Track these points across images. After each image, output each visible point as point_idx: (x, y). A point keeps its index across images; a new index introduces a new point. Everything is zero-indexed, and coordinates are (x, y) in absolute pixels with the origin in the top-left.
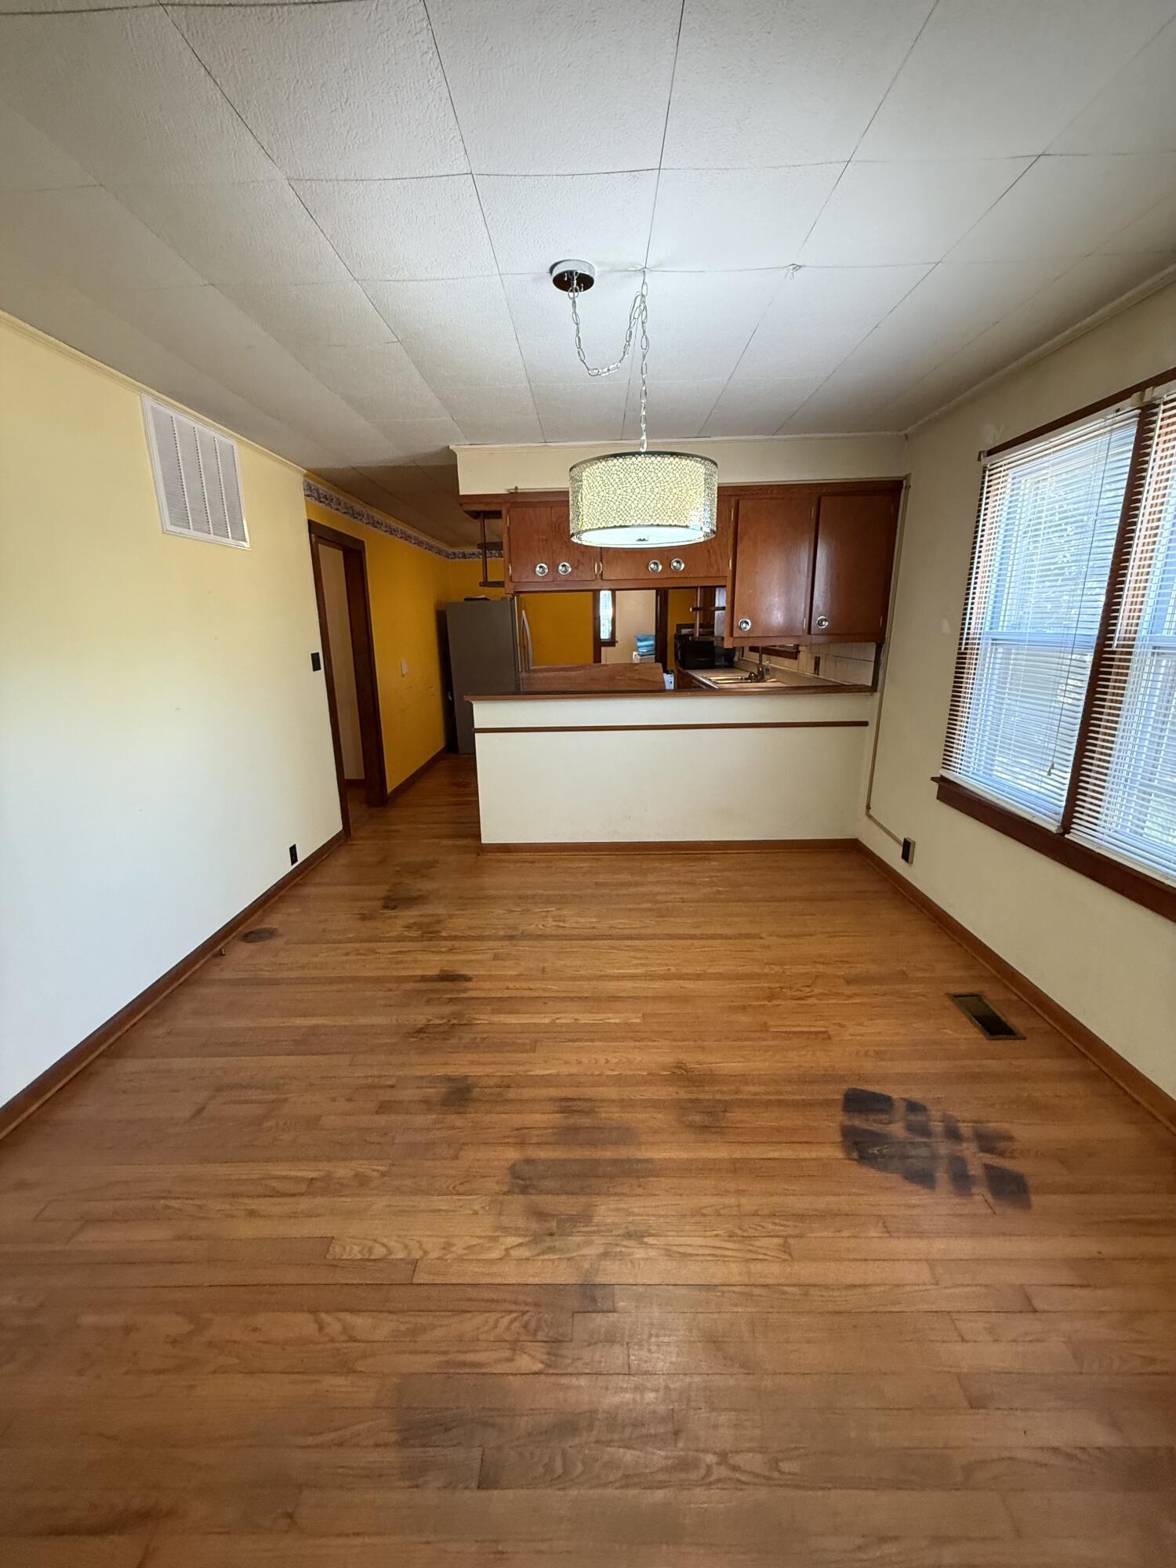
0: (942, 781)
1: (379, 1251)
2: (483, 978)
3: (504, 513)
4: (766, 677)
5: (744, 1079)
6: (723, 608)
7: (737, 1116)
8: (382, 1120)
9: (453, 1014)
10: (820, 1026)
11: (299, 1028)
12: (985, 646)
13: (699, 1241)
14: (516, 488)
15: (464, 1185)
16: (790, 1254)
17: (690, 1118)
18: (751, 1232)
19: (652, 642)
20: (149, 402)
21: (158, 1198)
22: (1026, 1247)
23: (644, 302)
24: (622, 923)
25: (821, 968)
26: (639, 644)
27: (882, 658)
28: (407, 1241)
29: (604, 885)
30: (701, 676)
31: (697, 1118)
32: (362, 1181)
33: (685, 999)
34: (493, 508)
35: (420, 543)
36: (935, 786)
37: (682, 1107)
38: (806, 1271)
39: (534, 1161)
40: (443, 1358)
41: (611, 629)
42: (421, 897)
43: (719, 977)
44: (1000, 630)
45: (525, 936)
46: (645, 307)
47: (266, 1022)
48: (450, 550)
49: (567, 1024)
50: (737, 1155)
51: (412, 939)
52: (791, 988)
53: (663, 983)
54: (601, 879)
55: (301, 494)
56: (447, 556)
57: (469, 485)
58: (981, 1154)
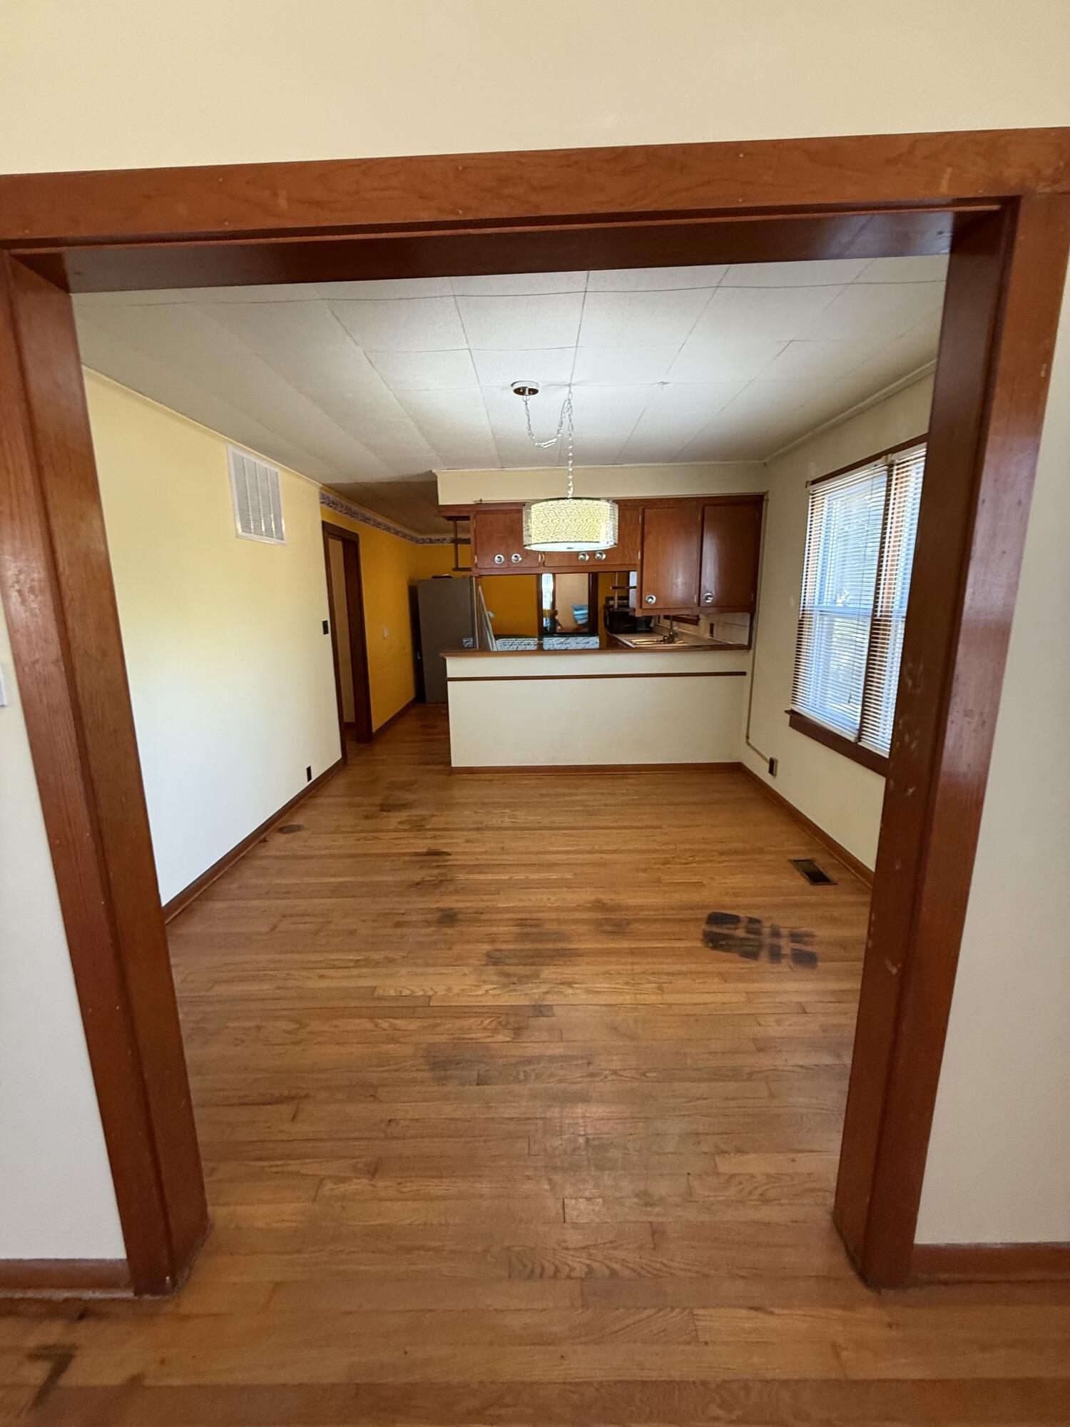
0: (792, 713)
1: (406, 992)
2: (457, 853)
3: (471, 518)
4: (676, 639)
5: (642, 908)
6: (635, 587)
7: (636, 926)
8: (399, 931)
9: (440, 874)
10: (696, 879)
11: (332, 883)
12: (816, 616)
13: (606, 985)
14: (481, 500)
15: (459, 961)
16: (662, 991)
17: (604, 928)
18: (639, 981)
19: (586, 611)
20: (230, 447)
21: (260, 971)
22: (809, 986)
23: (570, 403)
24: (559, 819)
25: (704, 846)
26: (576, 613)
27: (754, 624)
28: (424, 987)
29: (547, 795)
30: (624, 639)
31: (608, 928)
32: (391, 961)
33: (604, 864)
34: (465, 515)
35: (397, 533)
36: (788, 716)
37: (598, 923)
38: (669, 998)
39: (501, 950)
40: (452, 1036)
41: (551, 600)
42: (407, 804)
43: (629, 851)
44: (824, 604)
45: (487, 828)
46: (571, 406)
47: (306, 880)
48: (420, 537)
49: (521, 880)
50: (633, 946)
51: (405, 831)
52: (679, 858)
53: (589, 855)
54: (544, 791)
55: (317, 500)
56: (417, 541)
57: (446, 497)
58: (791, 944)
